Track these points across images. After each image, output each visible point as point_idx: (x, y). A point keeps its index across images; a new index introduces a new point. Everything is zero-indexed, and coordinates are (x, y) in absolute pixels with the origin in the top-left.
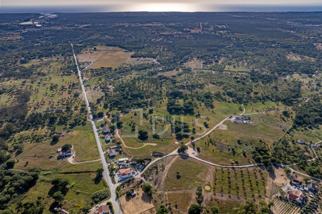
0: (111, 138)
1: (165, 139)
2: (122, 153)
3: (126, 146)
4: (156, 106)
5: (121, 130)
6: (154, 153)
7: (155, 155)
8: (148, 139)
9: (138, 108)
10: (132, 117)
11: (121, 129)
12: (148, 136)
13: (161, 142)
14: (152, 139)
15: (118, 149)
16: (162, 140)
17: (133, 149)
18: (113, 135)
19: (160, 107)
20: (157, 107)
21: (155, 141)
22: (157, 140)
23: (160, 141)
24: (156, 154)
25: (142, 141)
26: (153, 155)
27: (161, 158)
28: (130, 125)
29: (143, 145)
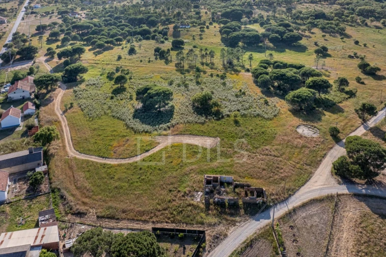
0: (26, 117)
1: (244, 116)
2: (44, 187)
3: (72, 153)
4: (192, 38)
5: (75, 92)
6: (214, 185)
7: (221, 204)
8: (176, 118)
9: (140, 40)
10: (119, 58)
11: (76, 89)
12: (173, 107)
13: (232, 128)
14: (191, 119)
15: (29, 165)
16: (236, 122)
17: (104, 165)
18: (38, 107)
19: (201, 39)
20: (194, 39)
21: (203, 128)
22: (212, 124)
23: (226, 126)
24: (227, 198)
25: (147, 127)
26: (208, 204)
27: (264, 222)
28: (110, 77)
29: (152, 145)
